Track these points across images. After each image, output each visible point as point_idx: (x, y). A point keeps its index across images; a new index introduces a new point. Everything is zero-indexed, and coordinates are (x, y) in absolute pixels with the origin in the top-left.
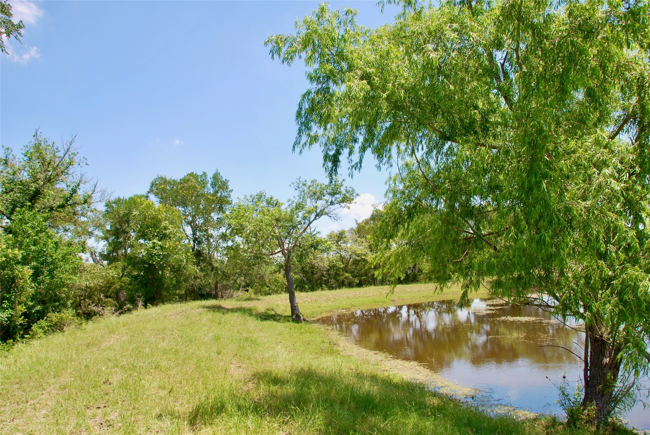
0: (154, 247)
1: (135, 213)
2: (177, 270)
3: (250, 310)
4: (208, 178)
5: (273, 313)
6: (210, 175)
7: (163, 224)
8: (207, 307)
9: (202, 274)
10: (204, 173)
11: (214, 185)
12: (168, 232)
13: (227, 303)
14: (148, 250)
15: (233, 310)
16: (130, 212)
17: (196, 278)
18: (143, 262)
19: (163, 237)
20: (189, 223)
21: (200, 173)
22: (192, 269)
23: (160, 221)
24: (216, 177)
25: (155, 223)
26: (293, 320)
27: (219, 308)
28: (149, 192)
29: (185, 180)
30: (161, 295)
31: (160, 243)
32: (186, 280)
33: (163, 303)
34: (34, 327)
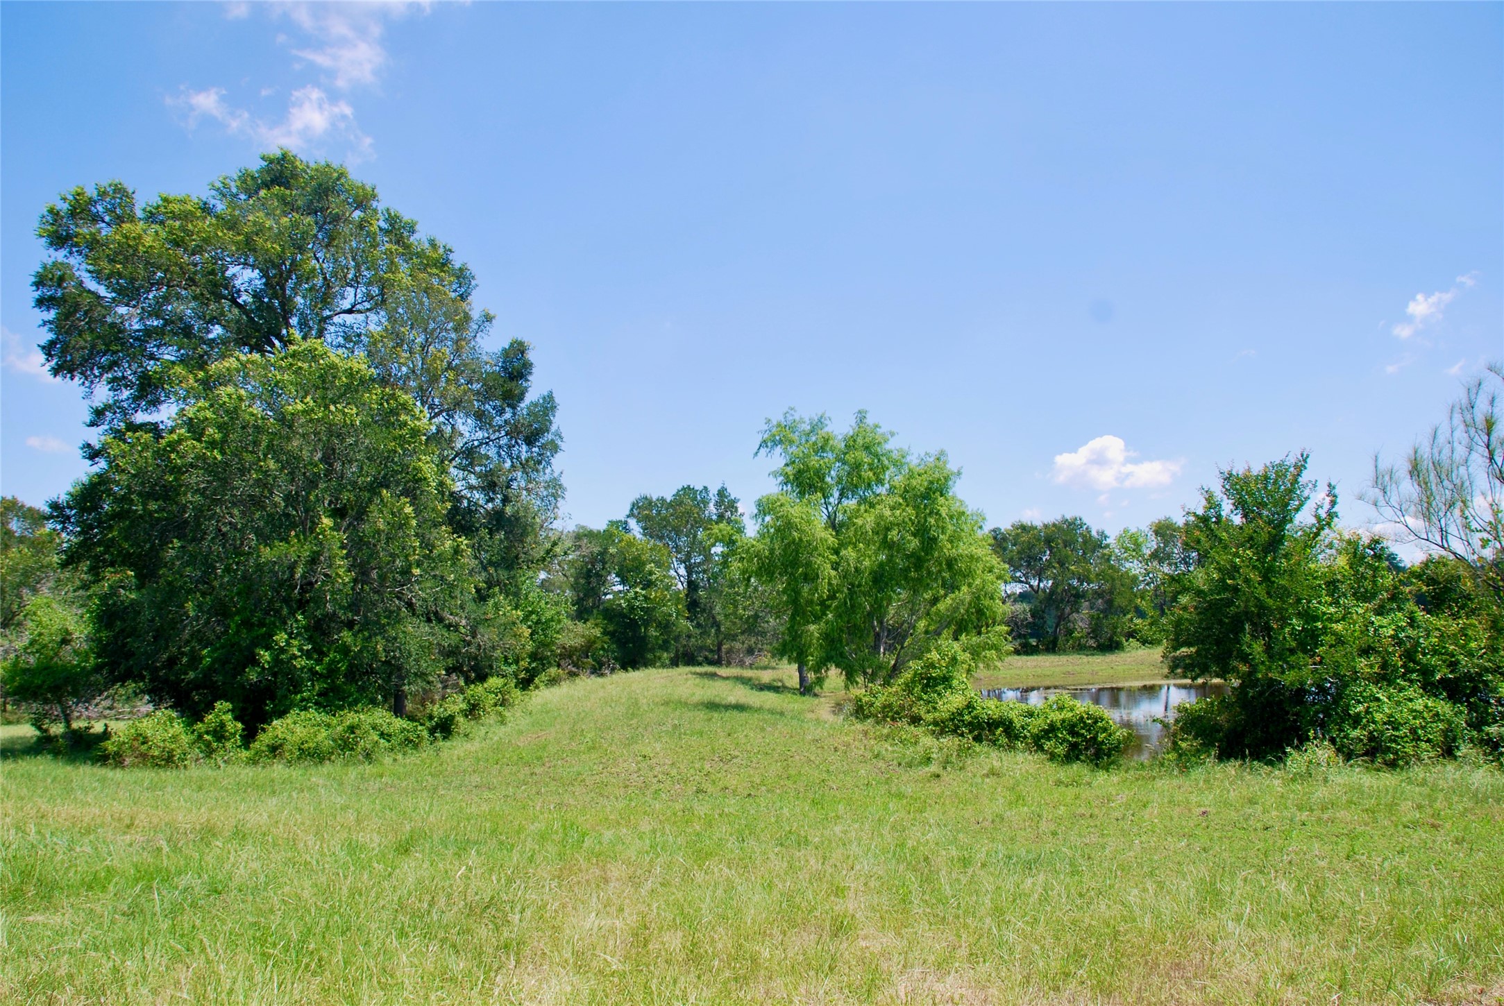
0: (636, 598)
1: (612, 550)
2: (665, 626)
3: (750, 679)
4: (711, 495)
5: (780, 684)
6: (713, 491)
7: (648, 567)
8: (698, 674)
9: (698, 631)
10: (705, 488)
11: (718, 504)
12: (654, 577)
13: (723, 671)
14: (629, 601)
15: (727, 678)
16: (605, 551)
17: (689, 636)
18: (622, 615)
19: (648, 585)
20: (682, 561)
21: (699, 487)
22: (685, 624)
23: (644, 564)
24: (722, 493)
25: (638, 565)
26: (801, 693)
27: (713, 676)
28: (628, 516)
29: (678, 501)
30: (643, 657)
31: (644, 592)
32: (677, 639)
33: (646, 667)
34: (536, 680)
